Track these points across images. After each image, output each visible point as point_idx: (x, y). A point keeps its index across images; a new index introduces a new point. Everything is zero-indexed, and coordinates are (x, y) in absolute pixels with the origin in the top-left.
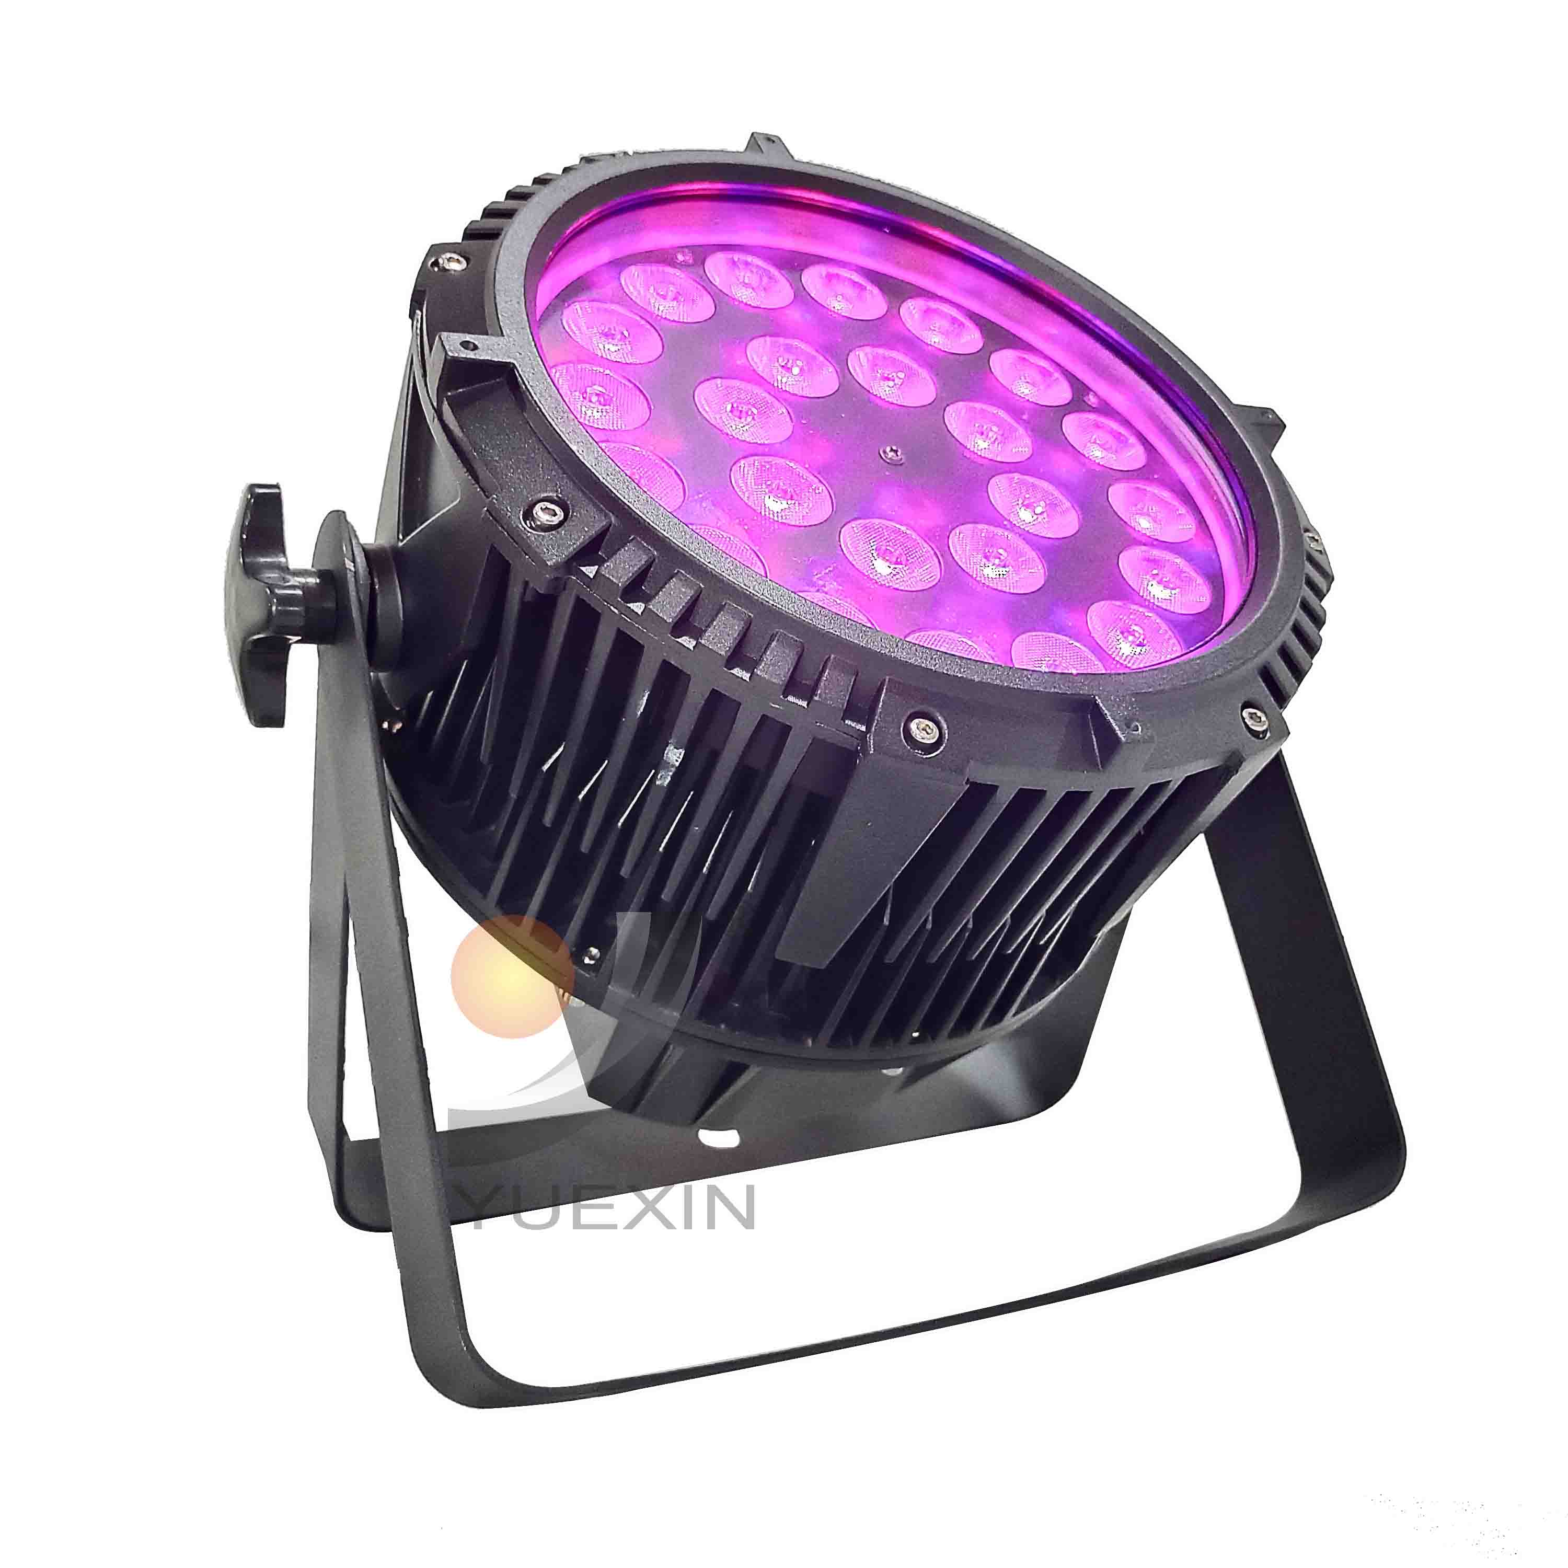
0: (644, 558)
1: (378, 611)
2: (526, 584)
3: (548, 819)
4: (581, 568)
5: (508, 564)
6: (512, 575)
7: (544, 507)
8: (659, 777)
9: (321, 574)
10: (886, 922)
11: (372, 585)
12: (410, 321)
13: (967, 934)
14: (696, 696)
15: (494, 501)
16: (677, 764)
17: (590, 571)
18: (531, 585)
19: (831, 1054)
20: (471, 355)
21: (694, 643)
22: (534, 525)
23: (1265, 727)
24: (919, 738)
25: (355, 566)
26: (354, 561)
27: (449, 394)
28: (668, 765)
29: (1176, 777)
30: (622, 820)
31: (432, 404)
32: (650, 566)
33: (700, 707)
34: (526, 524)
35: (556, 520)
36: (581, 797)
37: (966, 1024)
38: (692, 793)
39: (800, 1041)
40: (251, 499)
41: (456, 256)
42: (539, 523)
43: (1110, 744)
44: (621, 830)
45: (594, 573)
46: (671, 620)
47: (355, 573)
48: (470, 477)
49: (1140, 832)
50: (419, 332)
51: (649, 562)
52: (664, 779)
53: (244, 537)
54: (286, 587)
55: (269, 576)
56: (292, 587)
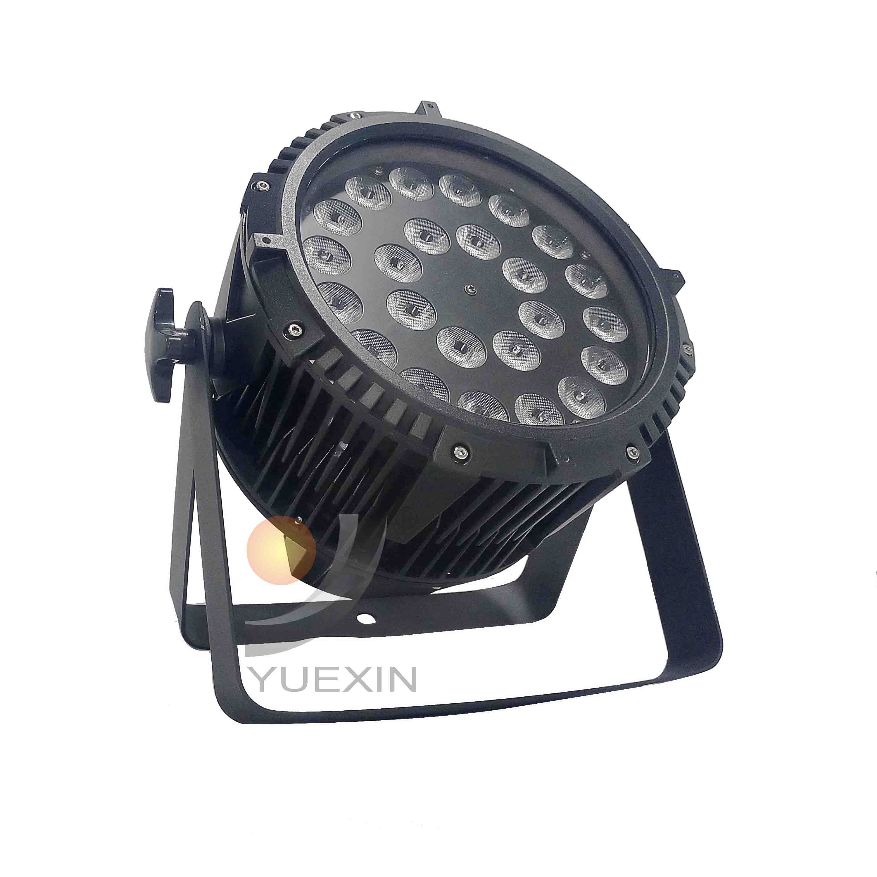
0: (338, 357)
1: (215, 351)
2: (282, 361)
4: (308, 359)
5: (275, 351)
6: (276, 356)
7: (293, 327)
8: (335, 453)
9: (189, 331)
10: (437, 528)
11: (212, 338)
13: (477, 535)
14: (355, 422)
15: (271, 321)
16: (344, 450)
17: (312, 361)
18: (284, 362)
20: (267, 245)
21: (356, 401)
22: (288, 336)
23: (637, 458)
24: (457, 455)
25: (205, 328)
26: (205, 325)
27: (255, 263)
28: (340, 449)
29: (585, 480)
30: (318, 465)
32: (339, 362)
33: (356, 428)
34: (284, 335)
35: (298, 334)
36: (299, 453)
37: (474, 571)
38: (349, 462)
40: (159, 295)
41: (264, 182)
42: (290, 335)
43: (551, 466)
44: (317, 470)
46: (346, 389)
47: (205, 331)
48: (261, 306)
51: (339, 360)
52: (338, 455)
53: (156, 312)
54: (173, 337)
55: (167, 331)
56: (176, 337)
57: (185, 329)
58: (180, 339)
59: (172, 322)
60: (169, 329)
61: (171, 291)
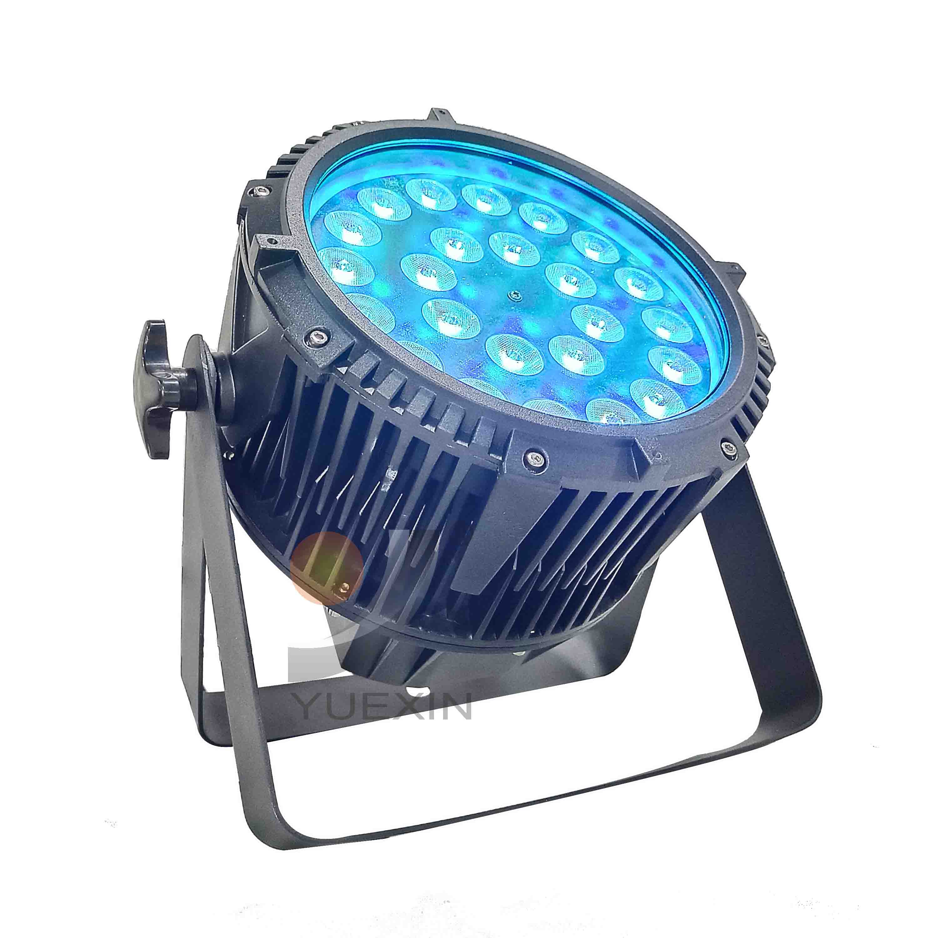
0: (374, 362)
1: (221, 392)
2: (307, 377)
3: (319, 511)
4: (338, 369)
5: (296, 366)
6: (298, 373)
7: (316, 334)
8: (383, 486)
9: (189, 371)
10: (515, 568)
11: (218, 377)
12: (238, 225)
13: (562, 574)
14: (404, 441)
15: (288, 331)
16: (393, 479)
17: (343, 370)
18: (309, 378)
19: (482, 644)
20: (274, 247)
21: (403, 411)
22: (310, 344)
23: (734, 454)
24: (532, 464)
25: (208, 367)
26: (207, 364)
27: (261, 269)
28: (388, 481)
29: (682, 483)
30: (362, 511)
31: (251, 274)
32: (376, 367)
33: (406, 447)
34: (306, 344)
35: (323, 341)
36: (338, 498)
37: (562, 625)
38: (402, 495)
39: (466, 637)
40: (148, 329)
41: (263, 188)
42: (313, 343)
43: (643, 465)
44: (361, 516)
45: (345, 371)
46: (389, 398)
47: (208, 370)
48: (274, 317)
49: (663, 514)
50: (243, 232)
51: (376, 365)
52: (386, 488)
53: (145, 351)
54: (169, 380)
55: (159, 373)
56: (172, 380)
57: (184, 368)
58: (177, 382)
59: (166, 361)
60: (164, 371)
61: (164, 324)
